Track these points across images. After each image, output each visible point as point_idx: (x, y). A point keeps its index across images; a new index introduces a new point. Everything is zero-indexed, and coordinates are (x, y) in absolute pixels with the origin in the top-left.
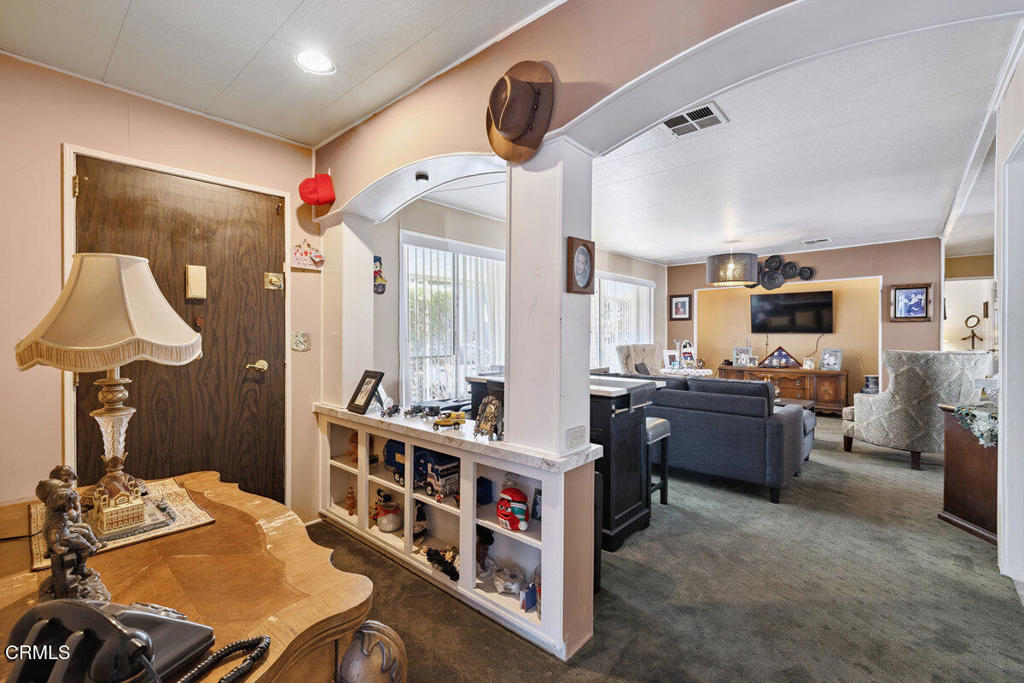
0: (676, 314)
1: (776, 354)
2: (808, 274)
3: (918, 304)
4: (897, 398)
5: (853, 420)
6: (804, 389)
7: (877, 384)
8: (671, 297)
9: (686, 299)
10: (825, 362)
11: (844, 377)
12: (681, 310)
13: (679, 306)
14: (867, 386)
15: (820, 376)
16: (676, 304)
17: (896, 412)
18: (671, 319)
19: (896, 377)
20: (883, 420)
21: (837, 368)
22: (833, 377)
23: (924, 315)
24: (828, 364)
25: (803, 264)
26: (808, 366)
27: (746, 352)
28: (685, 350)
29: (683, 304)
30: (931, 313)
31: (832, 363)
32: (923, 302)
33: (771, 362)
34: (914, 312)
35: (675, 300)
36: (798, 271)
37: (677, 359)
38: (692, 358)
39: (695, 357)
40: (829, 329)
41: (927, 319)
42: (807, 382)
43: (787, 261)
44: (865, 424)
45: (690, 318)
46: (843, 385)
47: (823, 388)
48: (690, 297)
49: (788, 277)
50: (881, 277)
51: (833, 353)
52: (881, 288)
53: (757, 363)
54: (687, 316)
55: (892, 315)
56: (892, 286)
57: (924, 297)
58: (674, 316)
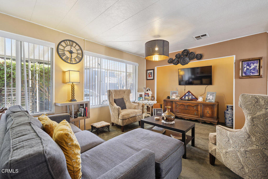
0: (149, 77)
1: (187, 94)
2: (200, 57)
3: (254, 69)
4: (254, 139)
5: (215, 144)
6: (198, 111)
7: (232, 109)
8: (147, 70)
9: (152, 71)
10: (208, 98)
11: (216, 106)
12: (151, 76)
13: (150, 74)
14: (228, 110)
15: (205, 105)
16: (149, 73)
17: (252, 151)
18: (147, 79)
19: (252, 119)
20: (239, 154)
21: (213, 101)
22: (211, 106)
23: (258, 74)
24: (209, 99)
25: (198, 52)
26: (200, 99)
27: (175, 93)
28: (147, 92)
29: (151, 73)
30: (262, 73)
31: (211, 99)
32: (258, 68)
33: (185, 98)
34: (253, 73)
35: (148, 72)
36: (195, 56)
37: (143, 96)
38: (148, 96)
39: (150, 95)
40: (210, 83)
41: (259, 76)
42: (199, 107)
43: (191, 51)
44: (224, 151)
45: (153, 79)
46: (216, 110)
47: (206, 111)
48: (154, 70)
49: (191, 59)
50: (235, 56)
51: (212, 94)
52: (234, 62)
53: (179, 98)
54: (152, 78)
55: (240, 75)
56: (240, 60)
57: (258, 65)
58: (148, 78)
